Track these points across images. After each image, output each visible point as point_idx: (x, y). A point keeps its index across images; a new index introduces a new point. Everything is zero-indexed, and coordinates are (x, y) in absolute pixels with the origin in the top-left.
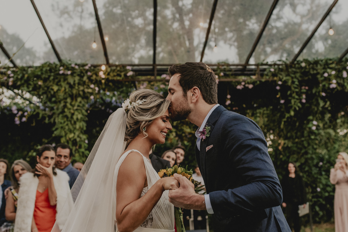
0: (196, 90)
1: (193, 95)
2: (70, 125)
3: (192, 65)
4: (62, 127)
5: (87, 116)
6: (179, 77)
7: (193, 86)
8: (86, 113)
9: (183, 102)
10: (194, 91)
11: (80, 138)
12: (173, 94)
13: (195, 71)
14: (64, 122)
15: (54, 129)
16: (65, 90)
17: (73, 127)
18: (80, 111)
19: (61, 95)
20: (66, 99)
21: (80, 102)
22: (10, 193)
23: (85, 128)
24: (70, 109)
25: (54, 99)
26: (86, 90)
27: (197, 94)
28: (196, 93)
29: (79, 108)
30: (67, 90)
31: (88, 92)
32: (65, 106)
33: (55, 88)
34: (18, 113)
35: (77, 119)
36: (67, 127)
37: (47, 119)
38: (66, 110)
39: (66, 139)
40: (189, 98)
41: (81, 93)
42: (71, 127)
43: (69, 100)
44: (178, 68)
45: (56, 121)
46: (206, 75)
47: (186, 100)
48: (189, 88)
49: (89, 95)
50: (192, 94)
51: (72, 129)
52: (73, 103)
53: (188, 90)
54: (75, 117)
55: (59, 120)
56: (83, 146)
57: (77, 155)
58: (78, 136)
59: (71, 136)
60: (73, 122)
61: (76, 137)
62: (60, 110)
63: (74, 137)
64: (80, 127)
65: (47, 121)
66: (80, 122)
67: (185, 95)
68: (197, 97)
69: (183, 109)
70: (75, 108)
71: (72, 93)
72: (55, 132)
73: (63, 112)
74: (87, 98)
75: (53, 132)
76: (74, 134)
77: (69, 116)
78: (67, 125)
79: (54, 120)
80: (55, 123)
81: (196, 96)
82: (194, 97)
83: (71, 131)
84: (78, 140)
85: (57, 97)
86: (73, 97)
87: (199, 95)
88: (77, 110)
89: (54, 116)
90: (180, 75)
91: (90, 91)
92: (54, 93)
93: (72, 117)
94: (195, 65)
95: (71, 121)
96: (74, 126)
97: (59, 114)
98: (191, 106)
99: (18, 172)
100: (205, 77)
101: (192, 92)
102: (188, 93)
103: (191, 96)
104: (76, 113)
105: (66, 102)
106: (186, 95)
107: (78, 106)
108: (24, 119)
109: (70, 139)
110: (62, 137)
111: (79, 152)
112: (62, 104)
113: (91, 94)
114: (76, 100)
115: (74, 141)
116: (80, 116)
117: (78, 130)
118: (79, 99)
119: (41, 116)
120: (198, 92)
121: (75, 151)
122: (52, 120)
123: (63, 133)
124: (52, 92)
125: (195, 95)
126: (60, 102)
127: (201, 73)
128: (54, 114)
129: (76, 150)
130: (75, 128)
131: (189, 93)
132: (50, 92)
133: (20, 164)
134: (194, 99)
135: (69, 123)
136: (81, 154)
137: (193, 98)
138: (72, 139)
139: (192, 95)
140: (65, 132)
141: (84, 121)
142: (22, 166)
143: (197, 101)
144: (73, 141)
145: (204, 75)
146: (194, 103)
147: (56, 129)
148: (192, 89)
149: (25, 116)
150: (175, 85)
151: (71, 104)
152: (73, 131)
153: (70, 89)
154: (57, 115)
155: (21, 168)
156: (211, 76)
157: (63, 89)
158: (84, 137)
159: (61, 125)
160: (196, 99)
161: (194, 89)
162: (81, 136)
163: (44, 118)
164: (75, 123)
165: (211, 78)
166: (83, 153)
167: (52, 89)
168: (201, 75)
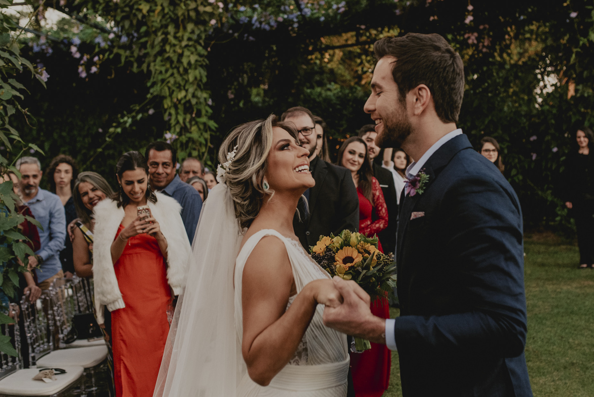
0: (424, 91)
1: (417, 100)
2: (176, 75)
3: (418, 41)
4: (163, 81)
5: (206, 57)
6: (393, 64)
7: (419, 83)
8: (204, 52)
9: (398, 112)
10: (420, 92)
11: (198, 98)
12: (379, 94)
13: (423, 55)
14: (167, 71)
15: (149, 84)
16: (163, 9)
17: (183, 79)
18: (193, 49)
19: (156, 20)
20: (166, 26)
21: (193, 32)
22: (77, 230)
23: (205, 80)
24: (174, 45)
25: (143, 29)
26: (201, 9)
27: (425, 99)
28: (422, 96)
29: (191, 43)
30: (166, 11)
31: (205, 12)
32: (165, 41)
33: (145, 8)
34: (81, 58)
35: (189, 63)
36: (172, 80)
37: (135, 65)
38: (168, 48)
39: (172, 101)
40: (409, 106)
41: (192, 14)
42: (179, 79)
43: (171, 29)
44: (391, 47)
45: (152, 68)
46: (445, 63)
47: (403, 108)
48: (411, 87)
49: (207, 18)
50: (415, 98)
51: (182, 83)
52: (179, 34)
53: (409, 91)
54: (185, 61)
55: (157, 66)
56: (204, 112)
57: (194, 128)
58: (194, 96)
59: (182, 95)
60: (181, 70)
61: (189, 96)
62: (157, 49)
63: (185, 97)
64: (196, 78)
65: (135, 69)
66: (196, 68)
67: (402, 99)
68: (423, 105)
69: (397, 125)
70: (184, 43)
71: (176, 15)
72: (151, 91)
73: (162, 52)
74: (205, 23)
75: (147, 90)
76: (187, 91)
77: (175, 59)
78: (172, 75)
79: (149, 66)
80: (149, 72)
81: (422, 102)
82: (419, 104)
83: (180, 88)
84: (194, 101)
85: (150, 24)
86: (179, 23)
87: (428, 101)
88: (187, 46)
89: (147, 60)
90: (394, 60)
91: (209, 9)
92: (144, 16)
93: (179, 61)
94: (425, 41)
95: (178, 69)
96: (185, 77)
97: (156, 56)
98: (413, 120)
99: (86, 193)
100: (442, 68)
101: (415, 94)
102: (407, 95)
103: (413, 101)
104: (187, 53)
105: (166, 34)
106: (405, 100)
107: (189, 39)
108: (94, 69)
109: (179, 101)
110: (164, 98)
111: (197, 123)
112: (160, 37)
113: (211, 15)
114: (185, 28)
115: (188, 105)
116: (193, 59)
117: (192, 83)
118: (190, 27)
119: (123, 60)
120: (426, 94)
121: (190, 122)
122: (144, 67)
123: (166, 92)
124: (140, 16)
125: (420, 101)
126: (155, 33)
127: (435, 59)
128: (146, 55)
129: (192, 119)
130: (187, 81)
131: (410, 97)
132: (135, 15)
133: (88, 180)
134: (418, 108)
135: (175, 71)
136: (202, 127)
137: (416, 106)
138: (183, 102)
139: (415, 100)
140: (169, 88)
141: (201, 66)
142: (92, 184)
143: (424, 112)
144: (185, 104)
145: (440, 63)
146: (417, 115)
147: (154, 84)
148: (416, 89)
149: (95, 64)
150: (383, 78)
151: (175, 37)
152: (184, 86)
153: (172, 8)
154: (152, 59)
155: (91, 187)
156: (454, 65)
157: (159, 8)
158: (204, 95)
159: (160, 77)
160: (421, 109)
161: (420, 89)
162: (199, 93)
163: (129, 64)
164: (186, 71)
165: (454, 70)
166: (205, 124)
167: (140, 10)
168: (435, 62)
